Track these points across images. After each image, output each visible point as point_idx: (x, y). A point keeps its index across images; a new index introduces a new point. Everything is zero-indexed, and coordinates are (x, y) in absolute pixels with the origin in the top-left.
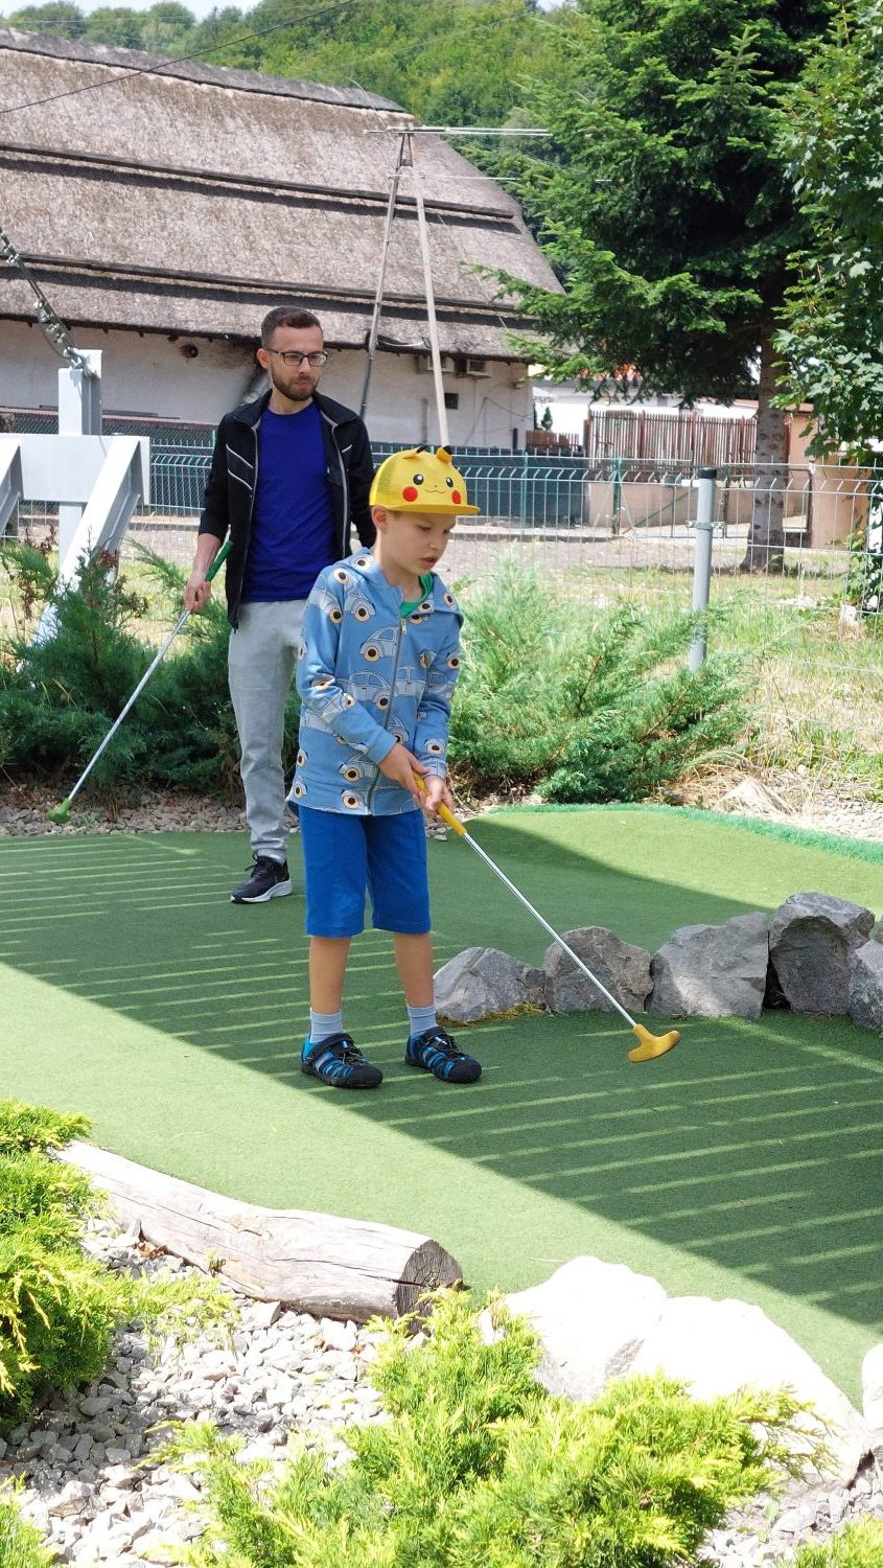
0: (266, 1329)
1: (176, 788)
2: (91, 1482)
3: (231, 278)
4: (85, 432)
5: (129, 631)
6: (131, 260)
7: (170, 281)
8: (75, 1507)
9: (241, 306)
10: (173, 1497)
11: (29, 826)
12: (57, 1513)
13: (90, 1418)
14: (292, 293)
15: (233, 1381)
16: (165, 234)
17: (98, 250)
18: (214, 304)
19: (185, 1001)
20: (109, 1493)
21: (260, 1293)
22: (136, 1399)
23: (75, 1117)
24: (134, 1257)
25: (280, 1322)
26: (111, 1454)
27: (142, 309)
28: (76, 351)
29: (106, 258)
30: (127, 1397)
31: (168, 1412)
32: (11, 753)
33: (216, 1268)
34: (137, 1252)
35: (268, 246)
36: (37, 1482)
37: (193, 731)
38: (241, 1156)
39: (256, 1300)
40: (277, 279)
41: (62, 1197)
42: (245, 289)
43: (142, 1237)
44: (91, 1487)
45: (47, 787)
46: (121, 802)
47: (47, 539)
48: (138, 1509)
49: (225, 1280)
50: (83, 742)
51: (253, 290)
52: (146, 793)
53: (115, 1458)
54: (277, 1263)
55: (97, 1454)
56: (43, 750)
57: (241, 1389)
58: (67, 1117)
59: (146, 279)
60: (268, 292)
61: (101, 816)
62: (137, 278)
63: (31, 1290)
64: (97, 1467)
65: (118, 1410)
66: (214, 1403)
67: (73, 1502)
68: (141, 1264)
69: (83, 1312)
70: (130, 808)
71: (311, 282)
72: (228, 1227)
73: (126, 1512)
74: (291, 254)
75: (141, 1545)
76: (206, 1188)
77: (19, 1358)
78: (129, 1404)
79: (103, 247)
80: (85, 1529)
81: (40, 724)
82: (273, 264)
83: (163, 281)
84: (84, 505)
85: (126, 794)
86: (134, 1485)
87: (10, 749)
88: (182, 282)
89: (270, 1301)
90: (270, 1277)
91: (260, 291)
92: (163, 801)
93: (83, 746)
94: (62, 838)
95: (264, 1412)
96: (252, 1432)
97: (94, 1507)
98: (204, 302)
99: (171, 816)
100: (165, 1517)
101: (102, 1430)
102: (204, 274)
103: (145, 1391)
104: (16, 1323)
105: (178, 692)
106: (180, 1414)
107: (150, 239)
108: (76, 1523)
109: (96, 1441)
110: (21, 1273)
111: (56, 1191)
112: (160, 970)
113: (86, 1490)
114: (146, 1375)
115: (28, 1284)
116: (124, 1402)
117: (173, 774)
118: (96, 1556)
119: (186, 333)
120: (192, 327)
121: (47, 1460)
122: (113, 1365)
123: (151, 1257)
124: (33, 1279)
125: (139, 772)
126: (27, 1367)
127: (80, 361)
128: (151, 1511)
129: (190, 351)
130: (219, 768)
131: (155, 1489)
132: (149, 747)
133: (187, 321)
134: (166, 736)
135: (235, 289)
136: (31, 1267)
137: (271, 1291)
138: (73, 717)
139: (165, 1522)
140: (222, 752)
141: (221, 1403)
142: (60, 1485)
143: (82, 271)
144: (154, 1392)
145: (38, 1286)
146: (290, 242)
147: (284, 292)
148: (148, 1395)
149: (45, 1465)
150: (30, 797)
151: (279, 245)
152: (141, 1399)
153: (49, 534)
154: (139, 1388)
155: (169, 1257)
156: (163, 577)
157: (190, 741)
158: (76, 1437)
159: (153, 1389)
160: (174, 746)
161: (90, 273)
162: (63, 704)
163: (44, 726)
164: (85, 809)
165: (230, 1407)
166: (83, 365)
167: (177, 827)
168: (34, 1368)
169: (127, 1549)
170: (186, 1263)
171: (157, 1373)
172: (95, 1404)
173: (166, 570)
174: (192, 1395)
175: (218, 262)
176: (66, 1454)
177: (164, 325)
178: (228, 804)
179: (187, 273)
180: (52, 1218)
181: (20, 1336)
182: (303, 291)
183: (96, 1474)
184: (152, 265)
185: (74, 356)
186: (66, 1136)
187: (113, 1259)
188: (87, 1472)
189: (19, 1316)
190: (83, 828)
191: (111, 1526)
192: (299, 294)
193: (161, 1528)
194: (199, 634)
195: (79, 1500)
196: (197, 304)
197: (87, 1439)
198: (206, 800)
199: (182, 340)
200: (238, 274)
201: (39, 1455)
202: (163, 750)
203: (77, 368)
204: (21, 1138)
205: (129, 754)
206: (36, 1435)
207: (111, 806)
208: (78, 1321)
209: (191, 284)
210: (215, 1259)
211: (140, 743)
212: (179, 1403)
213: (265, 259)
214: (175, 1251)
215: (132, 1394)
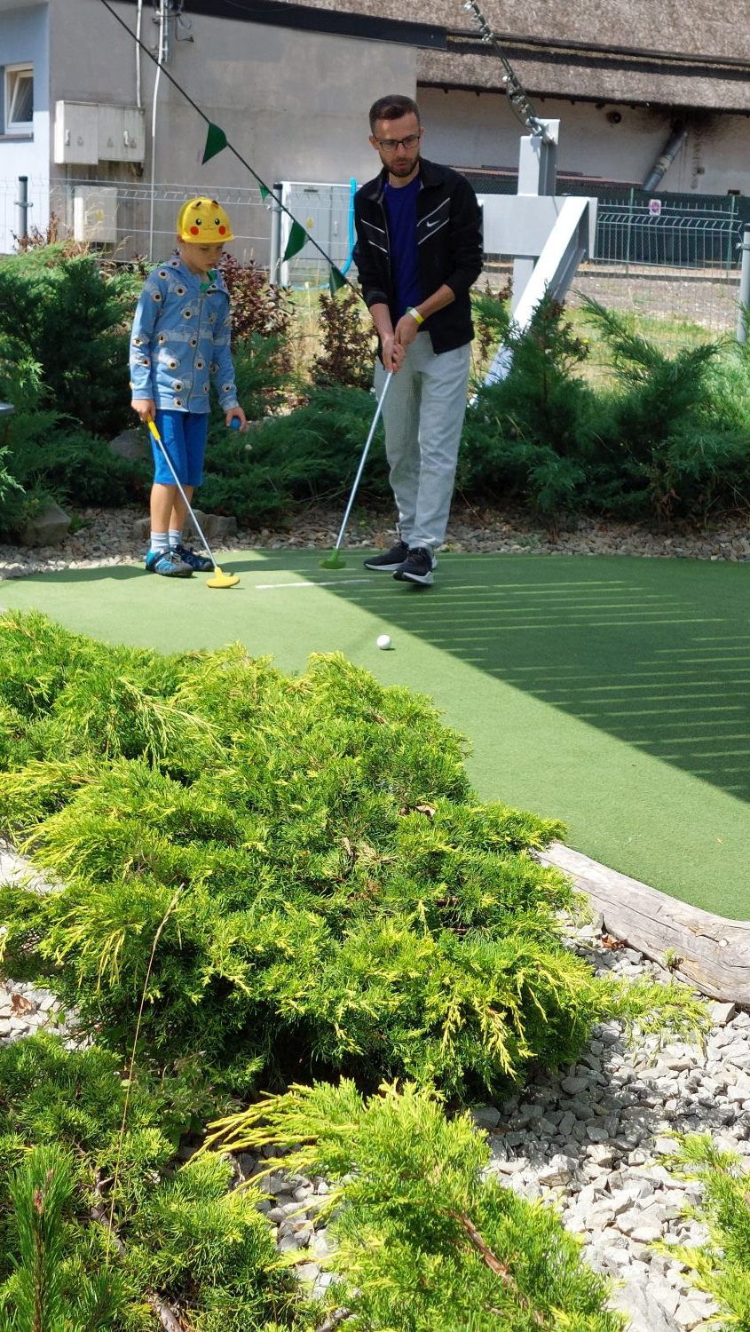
0: (722, 1026)
1: (608, 515)
2: (575, 1157)
3: (655, 51)
4: (540, 193)
5: (574, 375)
6: (567, 37)
7: (601, 55)
8: (563, 1180)
9: (662, 77)
10: (649, 1180)
11: (482, 544)
12: (546, 1182)
13: (570, 1096)
14: (708, 65)
15: (695, 1073)
16: (599, 12)
17: (540, 27)
18: (638, 75)
19: (629, 713)
20: (592, 1169)
21: (714, 992)
22: (609, 1081)
23: (554, 823)
24: (598, 947)
25: (735, 1021)
26: (593, 1133)
27: (575, 80)
28: (537, 120)
29: (547, 34)
30: (601, 1079)
31: (639, 1098)
32: (469, 480)
33: (674, 966)
34: (600, 942)
35: (690, 22)
36: (527, 1151)
37: (628, 466)
38: (691, 864)
39: (711, 998)
40: (696, 53)
41: (547, 897)
42: (666, 62)
43: (604, 929)
44: (576, 1161)
45: (496, 510)
46: (561, 526)
47: (505, 289)
48: (618, 1187)
49: (682, 976)
50: (532, 473)
51: (674, 63)
52: (582, 519)
53: (594, 1136)
54: (732, 969)
55: (579, 1131)
56: (495, 477)
57: (704, 1081)
58: (548, 822)
59: (580, 53)
60: (687, 64)
61: (543, 538)
62: (572, 52)
63: (531, 985)
64: (579, 1142)
65: (595, 1091)
66: (680, 1092)
67: (560, 1174)
68: (604, 954)
69: (571, 1006)
70: (568, 532)
71: (726, 55)
72: (686, 930)
73: (607, 1188)
74: (710, 30)
75: (623, 1222)
76: (661, 890)
77: (519, 1044)
78: (604, 1085)
79: (544, 25)
80: (572, 1200)
81: (495, 454)
82: (693, 39)
83: (594, 55)
84: (536, 259)
85: (564, 519)
86: (613, 1164)
87: (469, 476)
88: (611, 56)
89: (725, 1001)
90: (725, 979)
91: (680, 63)
92: (598, 526)
93: (532, 476)
94: (510, 556)
95: (725, 1106)
96: (716, 1124)
97: (578, 1180)
98: (629, 73)
99: (604, 540)
100: (643, 1197)
101: (583, 1109)
102: (631, 48)
103: (616, 1074)
104: (517, 1014)
105: (615, 430)
106: (650, 1100)
107: (585, 17)
108: (564, 1193)
109: (578, 1119)
110: (523, 970)
111: (542, 891)
112: (604, 682)
113: (570, 1163)
114: (616, 1060)
115: (529, 981)
116: (598, 1083)
117: (607, 503)
118: (582, 1227)
119: (612, 101)
120: (618, 95)
121: (535, 1132)
122: (587, 1049)
123: (614, 948)
124: (534, 977)
125: (577, 499)
126: (525, 1053)
127: (540, 129)
128: (630, 1191)
129: (614, 118)
130: (649, 499)
131: (632, 1170)
132: (588, 478)
133: (613, 91)
134: (603, 469)
135: (659, 62)
136: (533, 966)
137: (726, 992)
138: (524, 450)
139: (643, 1202)
140: (653, 484)
141: (685, 1093)
142: (548, 1157)
143: (525, 46)
144: (625, 1077)
145: (538, 983)
146: (710, 19)
147: (701, 64)
148: (619, 1079)
149: (533, 1136)
150: (482, 518)
151: (699, 22)
152: (614, 1082)
153: (506, 284)
154: (611, 1071)
155: (629, 950)
156: (604, 325)
157: (624, 474)
158: (560, 1113)
159: (624, 1073)
160: (608, 478)
161: (532, 48)
162: (514, 437)
163: (499, 457)
164: (529, 531)
165: (694, 1098)
166: (543, 133)
167: (609, 550)
168: (532, 1055)
169: (610, 1225)
170: (645, 957)
171: (627, 1059)
172: (576, 1084)
173: (606, 318)
174: (660, 1083)
175: (645, 38)
176: (551, 1128)
177: (593, 94)
178: (654, 531)
179: (616, 47)
180: (538, 915)
181: (520, 1026)
182: (719, 63)
183: (578, 1149)
184: (586, 40)
185: (534, 124)
186: (546, 839)
187: (579, 947)
188: (571, 1147)
189: (520, 1008)
190: (528, 548)
191: (595, 1200)
192: (715, 66)
193: (639, 1207)
194: (636, 377)
195: (566, 1173)
196: (623, 75)
197: (570, 1116)
198: (635, 527)
199: (608, 108)
200: (662, 48)
201: (528, 1127)
202: (599, 480)
203: (538, 135)
204: (509, 839)
205: (570, 484)
206: (525, 1107)
207: (552, 529)
208: (567, 1013)
209: (619, 57)
210: (673, 957)
211: (581, 475)
212: (649, 1089)
213: (686, 35)
214: (635, 945)
215: (606, 1076)
